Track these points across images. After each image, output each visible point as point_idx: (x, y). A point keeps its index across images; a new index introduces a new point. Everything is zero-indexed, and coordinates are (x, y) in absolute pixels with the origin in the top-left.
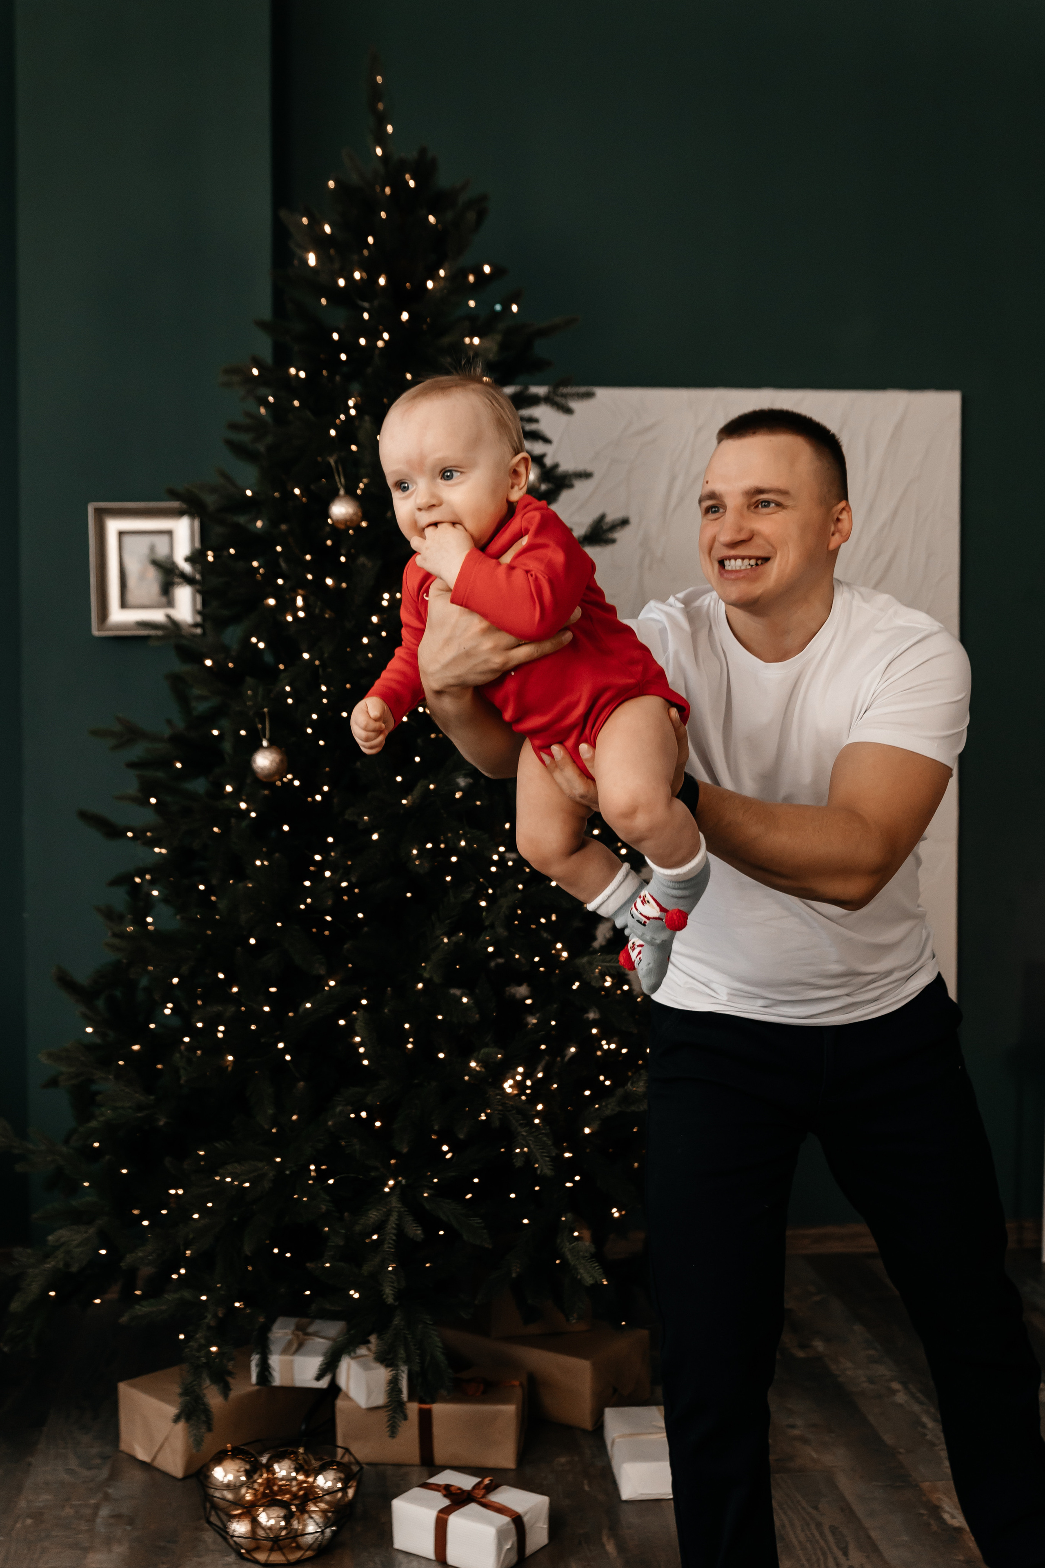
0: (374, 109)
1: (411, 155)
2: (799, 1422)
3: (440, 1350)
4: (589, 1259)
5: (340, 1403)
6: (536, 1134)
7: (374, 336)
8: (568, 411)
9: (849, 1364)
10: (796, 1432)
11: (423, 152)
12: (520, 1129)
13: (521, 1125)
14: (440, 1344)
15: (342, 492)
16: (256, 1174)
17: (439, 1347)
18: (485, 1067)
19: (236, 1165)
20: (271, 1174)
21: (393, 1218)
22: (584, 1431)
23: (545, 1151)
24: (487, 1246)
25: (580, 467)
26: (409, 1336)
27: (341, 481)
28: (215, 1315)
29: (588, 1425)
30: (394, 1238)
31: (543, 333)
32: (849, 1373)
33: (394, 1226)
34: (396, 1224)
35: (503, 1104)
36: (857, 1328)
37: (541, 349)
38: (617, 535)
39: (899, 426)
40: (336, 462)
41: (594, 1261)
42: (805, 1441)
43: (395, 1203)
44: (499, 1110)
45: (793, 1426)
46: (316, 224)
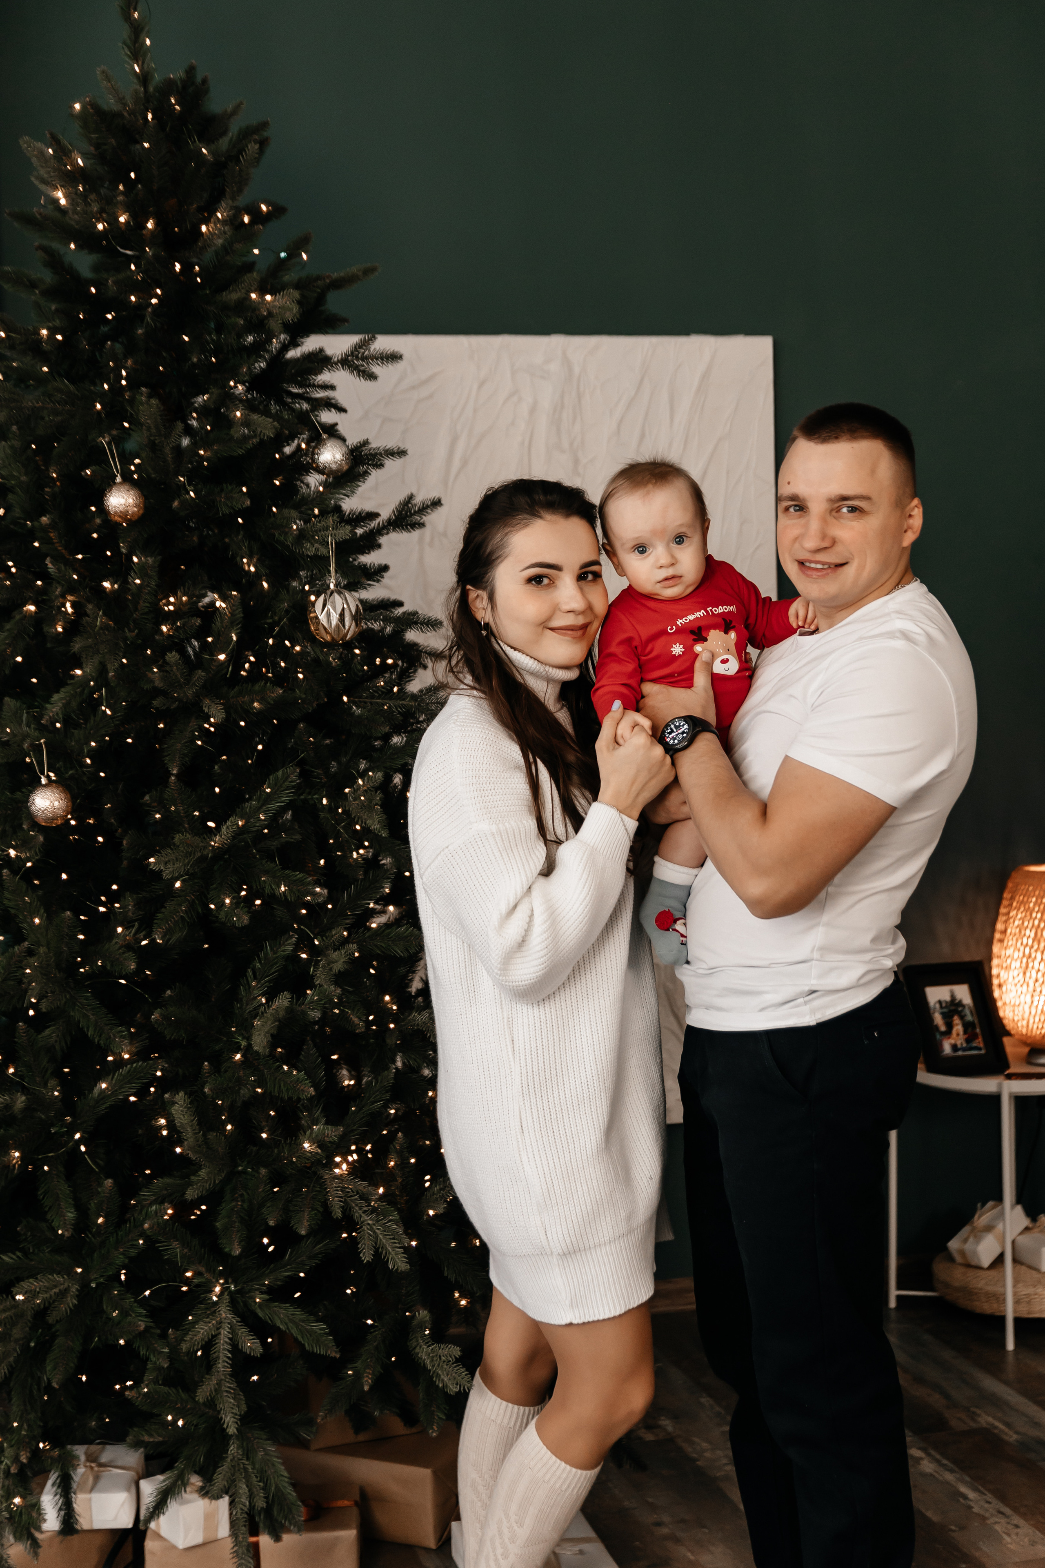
0: (128, 18)
1: (176, 74)
2: (666, 1518)
3: (286, 1480)
4: (453, 1364)
5: (150, 1545)
6: (383, 1222)
7: (145, 292)
8: (372, 377)
9: (705, 1445)
10: (665, 1531)
11: (191, 71)
12: (365, 1217)
13: (365, 1212)
14: (285, 1474)
15: (118, 479)
16: (57, 1290)
17: (285, 1477)
18: (319, 1147)
19: (31, 1280)
20: (74, 1288)
21: (225, 1332)
22: (427, 1550)
23: (396, 1241)
24: (333, 1355)
25: (391, 443)
26: (249, 1467)
27: (116, 465)
28: (16, 1459)
29: (431, 1542)
30: (230, 1355)
31: (338, 284)
32: (707, 1455)
33: (227, 1340)
34: (229, 1339)
35: (343, 1189)
36: (705, 1400)
37: (334, 303)
38: (425, 519)
39: (705, 376)
40: (109, 444)
41: (459, 1365)
42: (677, 1540)
43: (225, 1313)
44: (341, 1197)
45: (659, 1524)
46: (63, 153)
